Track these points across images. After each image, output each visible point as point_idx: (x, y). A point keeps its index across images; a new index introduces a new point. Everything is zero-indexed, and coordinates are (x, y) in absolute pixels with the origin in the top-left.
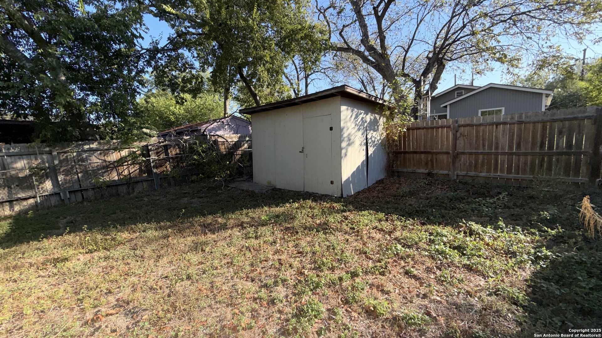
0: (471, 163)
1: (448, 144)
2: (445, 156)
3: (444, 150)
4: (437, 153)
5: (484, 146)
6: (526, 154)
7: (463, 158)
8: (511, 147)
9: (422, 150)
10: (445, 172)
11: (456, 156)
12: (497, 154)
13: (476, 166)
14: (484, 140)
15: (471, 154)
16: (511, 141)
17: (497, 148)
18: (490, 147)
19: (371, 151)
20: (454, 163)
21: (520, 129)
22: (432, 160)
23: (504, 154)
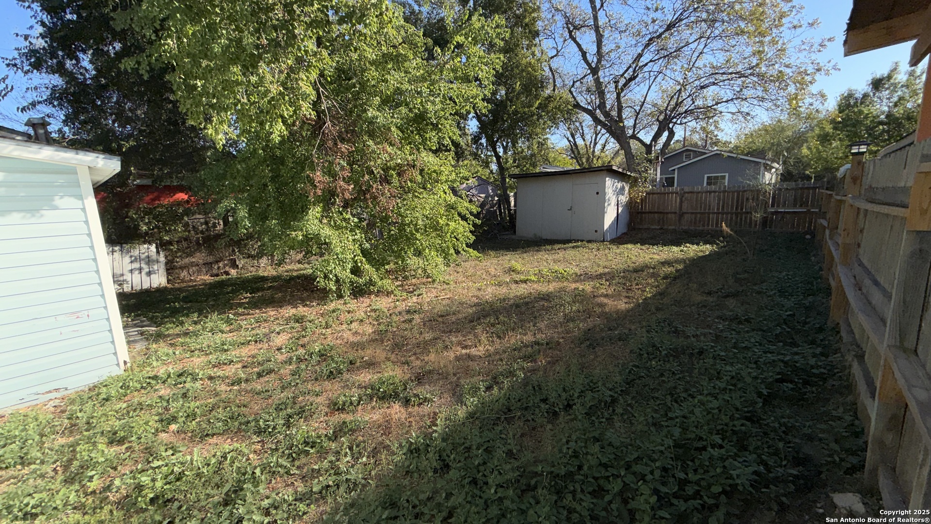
0: (692, 220)
1: (676, 206)
2: (673, 215)
3: (673, 211)
4: (667, 213)
5: (701, 207)
6: (727, 213)
7: (686, 216)
8: (718, 209)
9: (656, 210)
10: (673, 227)
11: (682, 215)
12: (709, 214)
13: (695, 223)
14: (701, 204)
15: (692, 213)
16: (718, 204)
17: (709, 209)
18: (705, 209)
19: (620, 211)
20: (680, 220)
21: (724, 196)
22: (663, 219)
23: (714, 213)
